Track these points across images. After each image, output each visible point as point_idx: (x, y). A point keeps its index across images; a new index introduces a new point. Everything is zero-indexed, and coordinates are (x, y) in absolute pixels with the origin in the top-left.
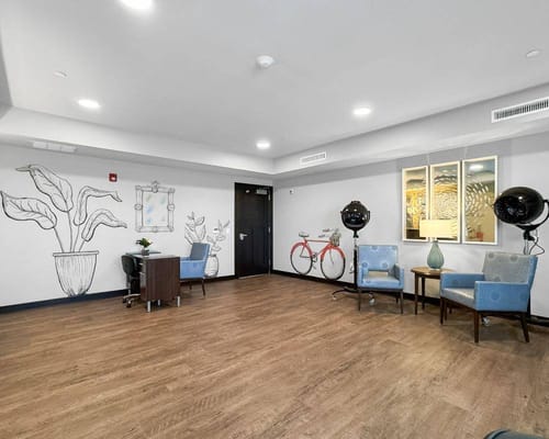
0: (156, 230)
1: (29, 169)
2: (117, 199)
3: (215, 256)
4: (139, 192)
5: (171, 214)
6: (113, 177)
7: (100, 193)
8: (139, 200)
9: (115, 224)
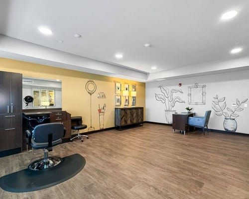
0: (197, 104)
1: (160, 87)
2: (182, 92)
3: (234, 119)
4: (190, 89)
5: (204, 97)
6: (180, 84)
7: (176, 91)
8: (190, 92)
9: (181, 101)
